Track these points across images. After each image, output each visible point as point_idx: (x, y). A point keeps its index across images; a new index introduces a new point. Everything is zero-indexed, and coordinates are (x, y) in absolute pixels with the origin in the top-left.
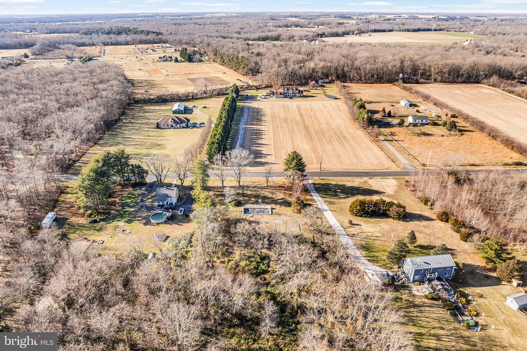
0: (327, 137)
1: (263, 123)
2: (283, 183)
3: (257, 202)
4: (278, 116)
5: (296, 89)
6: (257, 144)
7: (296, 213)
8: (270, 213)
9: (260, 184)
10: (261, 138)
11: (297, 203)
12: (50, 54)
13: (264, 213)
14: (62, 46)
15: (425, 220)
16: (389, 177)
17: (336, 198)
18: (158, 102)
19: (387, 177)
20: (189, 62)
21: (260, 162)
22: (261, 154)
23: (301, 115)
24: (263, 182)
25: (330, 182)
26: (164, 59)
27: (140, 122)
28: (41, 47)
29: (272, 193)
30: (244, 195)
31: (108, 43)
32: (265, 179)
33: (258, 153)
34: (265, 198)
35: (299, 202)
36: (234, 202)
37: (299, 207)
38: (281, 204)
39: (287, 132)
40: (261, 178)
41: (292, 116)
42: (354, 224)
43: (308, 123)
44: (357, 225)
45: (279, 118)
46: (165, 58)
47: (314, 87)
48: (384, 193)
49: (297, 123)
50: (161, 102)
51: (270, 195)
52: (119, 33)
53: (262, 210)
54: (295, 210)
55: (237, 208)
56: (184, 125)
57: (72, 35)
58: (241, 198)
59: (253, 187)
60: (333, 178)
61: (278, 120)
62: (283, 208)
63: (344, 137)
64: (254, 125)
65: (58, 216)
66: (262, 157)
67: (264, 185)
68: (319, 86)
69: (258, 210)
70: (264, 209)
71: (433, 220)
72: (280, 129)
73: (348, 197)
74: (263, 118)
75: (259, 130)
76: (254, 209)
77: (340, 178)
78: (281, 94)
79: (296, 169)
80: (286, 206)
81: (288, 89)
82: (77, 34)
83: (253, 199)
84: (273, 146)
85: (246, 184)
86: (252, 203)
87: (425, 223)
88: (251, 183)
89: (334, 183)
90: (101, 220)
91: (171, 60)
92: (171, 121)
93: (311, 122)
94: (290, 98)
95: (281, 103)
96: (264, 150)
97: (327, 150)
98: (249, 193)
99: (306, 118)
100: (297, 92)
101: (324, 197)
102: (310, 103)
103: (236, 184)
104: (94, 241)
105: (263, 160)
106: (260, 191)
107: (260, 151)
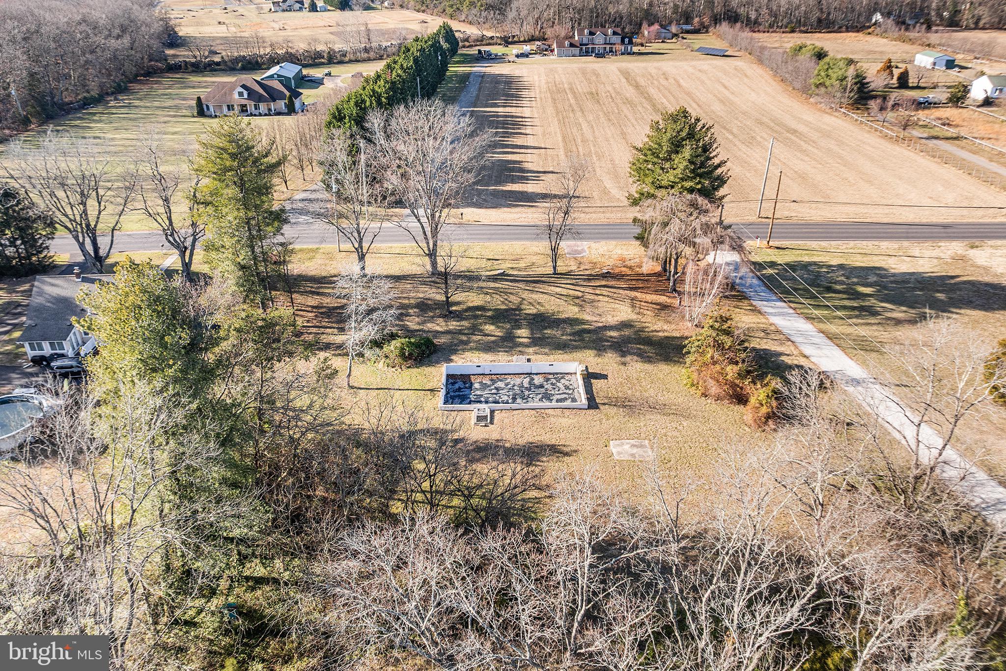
0: (735, 130)
1: (525, 103)
2: (619, 263)
3: (508, 343)
4: (571, 89)
5: (615, 33)
6: (507, 146)
7: (718, 398)
8: (583, 400)
9: (522, 264)
10: (521, 134)
11: (719, 346)
13: (547, 397)
17: (872, 320)
20: (343, 10)
21: (522, 193)
22: (523, 170)
23: (637, 87)
24: (534, 259)
25: (816, 259)
26: (284, 6)
27: (155, 104)
29: (580, 301)
30: (446, 310)
32: (543, 246)
33: (513, 170)
34: (541, 321)
35: (728, 341)
36: (396, 344)
37: (731, 371)
38: (621, 347)
39: (602, 119)
40: (528, 243)
41: (610, 89)
43: (664, 101)
45: (574, 93)
46: (287, 4)
47: (659, 38)
49: (628, 102)
51: (571, 311)
53: (538, 380)
54: (711, 383)
55: (415, 371)
56: (281, 105)
58: (439, 326)
59: (494, 279)
60: (824, 244)
61: (570, 96)
62: (636, 367)
63: (794, 132)
64: (499, 106)
66: (527, 179)
67: (541, 271)
68: (669, 35)
69: (518, 381)
70: (546, 376)
72: (579, 114)
73: (923, 317)
74: (525, 93)
75: (512, 117)
76: (496, 377)
77: (852, 244)
79: (691, 191)
80: (648, 360)
83: (489, 328)
84: (562, 153)
85: (464, 265)
86: (489, 348)
88: (483, 263)
89: (835, 262)
91: (301, 10)
92: (241, 94)
93: (671, 98)
94: (598, 57)
95: (575, 66)
96: (532, 161)
97: (753, 162)
98: (474, 299)
99: (652, 91)
100: (618, 39)
101: (819, 320)
102: (656, 64)
103: (419, 265)
105: (530, 187)
106: (525, 295)
107: (520, 162)
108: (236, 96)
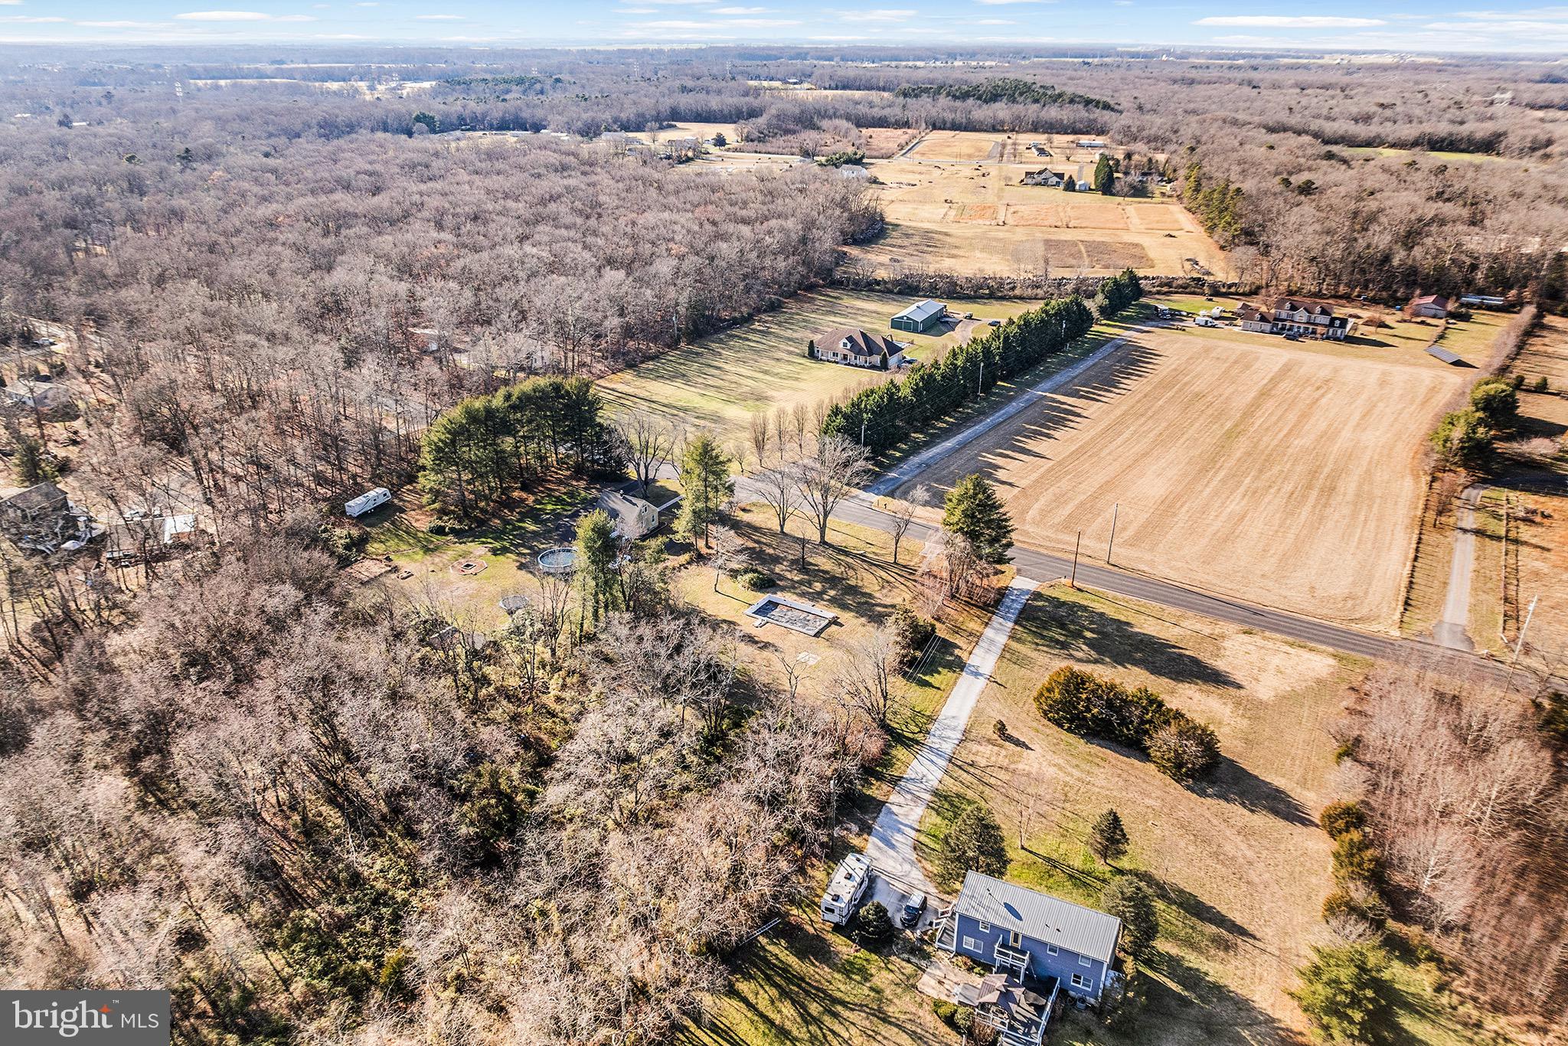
0: (1266, 476)
1: (1111, 397)
3: (817, 595)
4: (1185, 384)
5: (1324, 312)
6: (1013, 448)
8: (815, 632)
10: (1047, 435)
12: (780, 142)
13: (805, 625)
14: (825, 123)
15: (1276, 812)
16: (1323, 647)
17: (1055, 652)
18: (891, 292)
19: (1312, 645)
20: (1104, 193)
26: (1039, 179)
27: (789, 334)
28: (774, 122)
29: (886, 585)
30: (804, 567)
31: (944, 122)
34: (852, 590)
39: (1153, 433)
41: (1228, 391)
42: (1009, 739)
44: (1018, 743)
45: (1179, 391)
46: (1043, 176)
47: (1418, 315)
48: (1239, 687)
49: (1219, 415)
50: (900, 293)
51: (872, 589)
52: (994, 97)
53: (810, 617)
56: (876, 359)
57: (873, 95)
58: (790, 574)
59: (855, 556)
60: (1121, 596)
61: (1170, 393)
62: (867, 628)
63: (1329, 490)
64: (1074, 395)
65: (396, 501)
67: (888, 559)
68: (1442, 313)
69: (798, 614)
70: (816, 616)
71: (1306, 822)
72: (1142, 420)
74: (1128, 381)
75: (1071, 413)
76: (791, 609)
78: (1263, 319)
81: (1294, 308)
82: (886, 94)
84: (1050, 465)
85: (845, 542)
86: (804, 595)
87: (1262, 820)
88: (859, 544)
90: (453, 531)
91: (1058, 184)
92: (845, 345)
93: (1273, 420)
94: (1288, 337)
95: (1254, 349)
96: (1012, 469)
98: (827, 566)
100: (1325, 320)
101: (1019, 640)
104: (396, 569)
106: (860, 571)
107: (998, 468)
108: (841, 345)
